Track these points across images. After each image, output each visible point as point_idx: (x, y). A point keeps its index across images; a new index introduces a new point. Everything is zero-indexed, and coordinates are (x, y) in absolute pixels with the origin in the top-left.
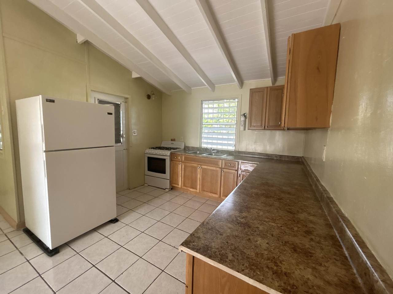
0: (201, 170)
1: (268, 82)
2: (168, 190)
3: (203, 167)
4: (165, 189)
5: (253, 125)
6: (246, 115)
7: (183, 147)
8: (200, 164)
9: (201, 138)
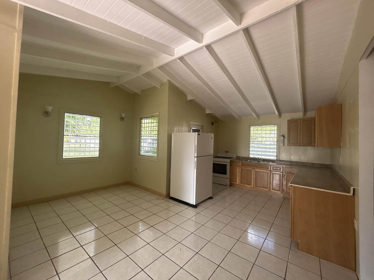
0: (255, 172)
1: (300, 115)
2: (228, 186)
3: (256, 170)
4: (226, 185)
5: (291, 143)
6: (284, 135)
7: (235, 157)
8: (254, 168)
9: (249, 151)
